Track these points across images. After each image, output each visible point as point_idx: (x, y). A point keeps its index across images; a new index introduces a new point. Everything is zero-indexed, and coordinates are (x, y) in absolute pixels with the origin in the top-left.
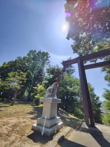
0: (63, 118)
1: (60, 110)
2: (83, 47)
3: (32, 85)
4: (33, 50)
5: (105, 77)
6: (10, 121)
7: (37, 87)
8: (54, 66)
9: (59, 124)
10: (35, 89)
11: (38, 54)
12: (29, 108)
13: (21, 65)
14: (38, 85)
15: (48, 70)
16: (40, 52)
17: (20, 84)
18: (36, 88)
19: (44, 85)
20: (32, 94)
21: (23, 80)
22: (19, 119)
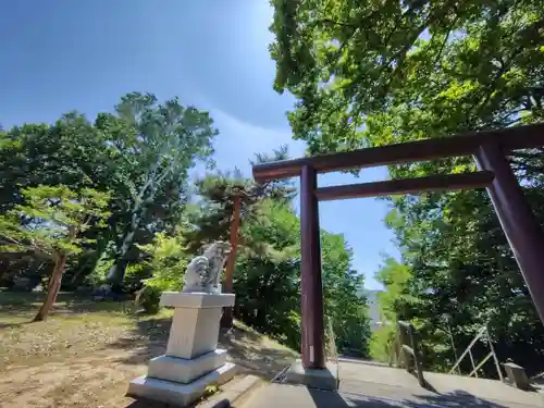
0: (236, 352)
1: (235, 327)
2: (323, 123)
3: (130, 236)
4: (144, 94)
5: (386, 219)
6: (43, 378)
7: (154, 243)
8: (223, 172)
9: (221, 371)
10: (143, 252)
11: (163, 112)
12: (116, 325)
13: (87, 146)
14: (160, 236)
15: (200, 184)
16: (173, 105)
17: (80, 235)
18: (148, 248)
19: (181, 238)
20: (130, 270)
21: (95, 219)
22: (78, 368)
